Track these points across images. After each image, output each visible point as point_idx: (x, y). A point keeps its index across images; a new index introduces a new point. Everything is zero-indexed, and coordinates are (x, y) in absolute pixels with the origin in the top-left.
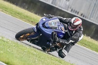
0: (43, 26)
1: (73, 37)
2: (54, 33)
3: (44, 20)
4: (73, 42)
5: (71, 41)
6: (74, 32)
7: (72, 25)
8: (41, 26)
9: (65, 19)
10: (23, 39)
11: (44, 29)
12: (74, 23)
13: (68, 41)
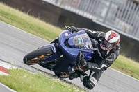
0: (66, 45)
1: (107, 59)
2: (81, 54)
3: (67, 35)
4: (106, 66)
5: (103, 66)
6: (108, 53)
7: (105, 42)
8: (62, 44)
9: (94, 32)
10: (35, 62)
11: (66, 49)
12: (109, 39)
13: (100, 66)
